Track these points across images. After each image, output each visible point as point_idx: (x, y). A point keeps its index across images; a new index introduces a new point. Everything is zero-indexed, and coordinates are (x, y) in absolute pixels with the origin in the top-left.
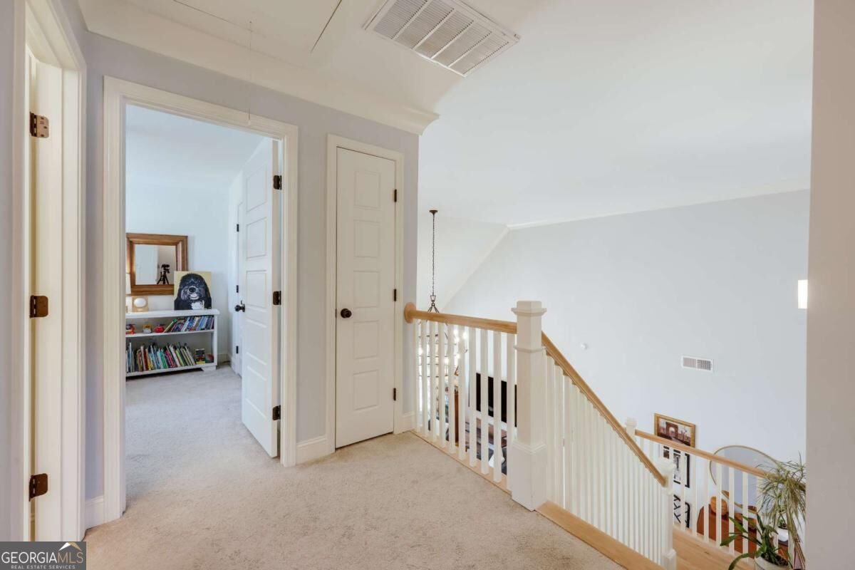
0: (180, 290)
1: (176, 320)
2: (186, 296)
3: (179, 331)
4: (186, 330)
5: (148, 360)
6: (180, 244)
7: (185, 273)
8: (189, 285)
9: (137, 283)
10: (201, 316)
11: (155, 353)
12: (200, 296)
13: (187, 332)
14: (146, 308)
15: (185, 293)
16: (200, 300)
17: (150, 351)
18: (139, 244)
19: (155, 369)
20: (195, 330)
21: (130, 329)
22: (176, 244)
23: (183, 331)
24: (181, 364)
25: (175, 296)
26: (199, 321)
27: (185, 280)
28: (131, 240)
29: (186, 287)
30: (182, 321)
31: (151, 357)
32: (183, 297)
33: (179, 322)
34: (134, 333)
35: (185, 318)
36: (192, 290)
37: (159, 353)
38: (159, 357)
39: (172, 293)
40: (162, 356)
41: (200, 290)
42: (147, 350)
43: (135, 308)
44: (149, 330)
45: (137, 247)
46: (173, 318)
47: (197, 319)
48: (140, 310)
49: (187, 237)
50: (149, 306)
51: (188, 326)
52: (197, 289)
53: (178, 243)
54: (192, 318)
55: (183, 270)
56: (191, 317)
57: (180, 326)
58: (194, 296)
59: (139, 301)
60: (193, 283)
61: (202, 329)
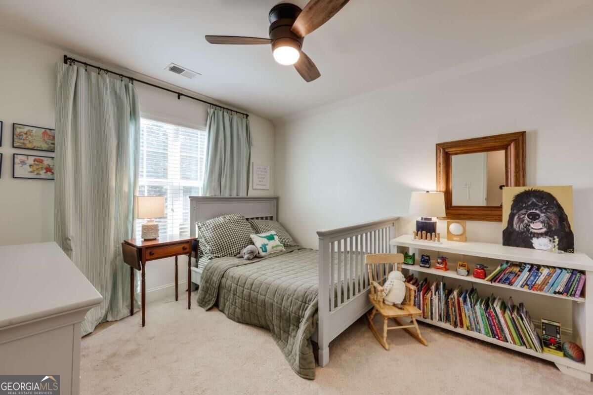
0: (512, 217)
1: (505, 266)
2: (522, 226)
3: (511, 284)
4: (522, 286)
5: (463, 314)
6: (512, 147)
7: (520, 189)
8: (527, 208)
9: (454, 204)
10: (554, 268)
11: (473, 307)
12: (549, 227)
13: (526, 289)
14: (463, 237)
15: (521, 220)
16: (549, 233)
17: (465, 301)
18: (456, 154)
19: (472, 330)
20: (541, 290)
21: (441, 263)
22: (505, 147)
23: (517, 286)
24: (513, 339)
25: (504, 224)
26: (549, 276)
27: (520, 201)
28: (447, 151)
29: (523, 211)
30: (516, 269)
31: (467, 310)
32: (516, 226)
33: (510, 270)
34: (447, 269)
35: (521, 265)
36: (534, 217)
37: (477, 307)
38: (479, 314)
39: (499, 219)
40: (482, 315)
41: (548, 218)
42: (461, 299)
43: (450, 236)
44: (464, 272)
45: (454, 159)
46: (500, 262)
47: (545, 272)
48: (455, 239)
49: (523, 134)
50: (468, 235)
51: (527, 279)
52: (542, 215)
53: (510, 145)
54: (535, 268)
55: (517, 184)
56: (532, 265)
57: (511, 276)
58: (537, 226)
59: (455, 227)
60: (534, 205)
61: (555, 293)
